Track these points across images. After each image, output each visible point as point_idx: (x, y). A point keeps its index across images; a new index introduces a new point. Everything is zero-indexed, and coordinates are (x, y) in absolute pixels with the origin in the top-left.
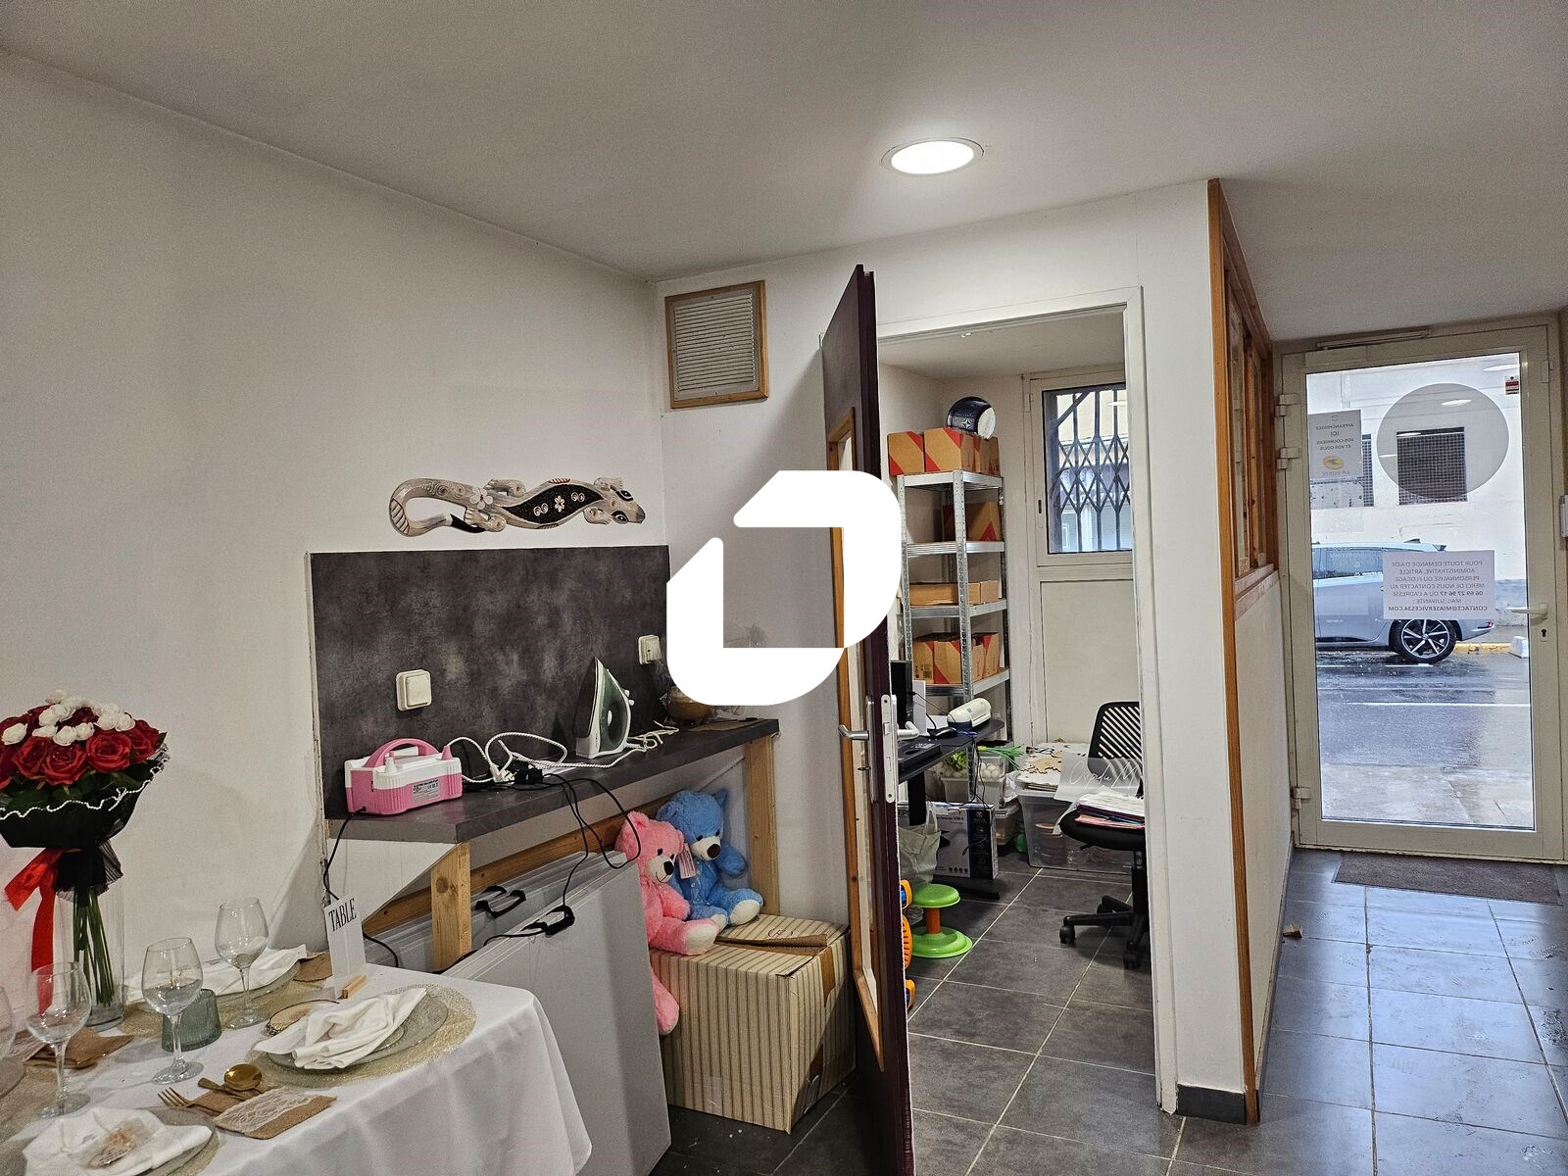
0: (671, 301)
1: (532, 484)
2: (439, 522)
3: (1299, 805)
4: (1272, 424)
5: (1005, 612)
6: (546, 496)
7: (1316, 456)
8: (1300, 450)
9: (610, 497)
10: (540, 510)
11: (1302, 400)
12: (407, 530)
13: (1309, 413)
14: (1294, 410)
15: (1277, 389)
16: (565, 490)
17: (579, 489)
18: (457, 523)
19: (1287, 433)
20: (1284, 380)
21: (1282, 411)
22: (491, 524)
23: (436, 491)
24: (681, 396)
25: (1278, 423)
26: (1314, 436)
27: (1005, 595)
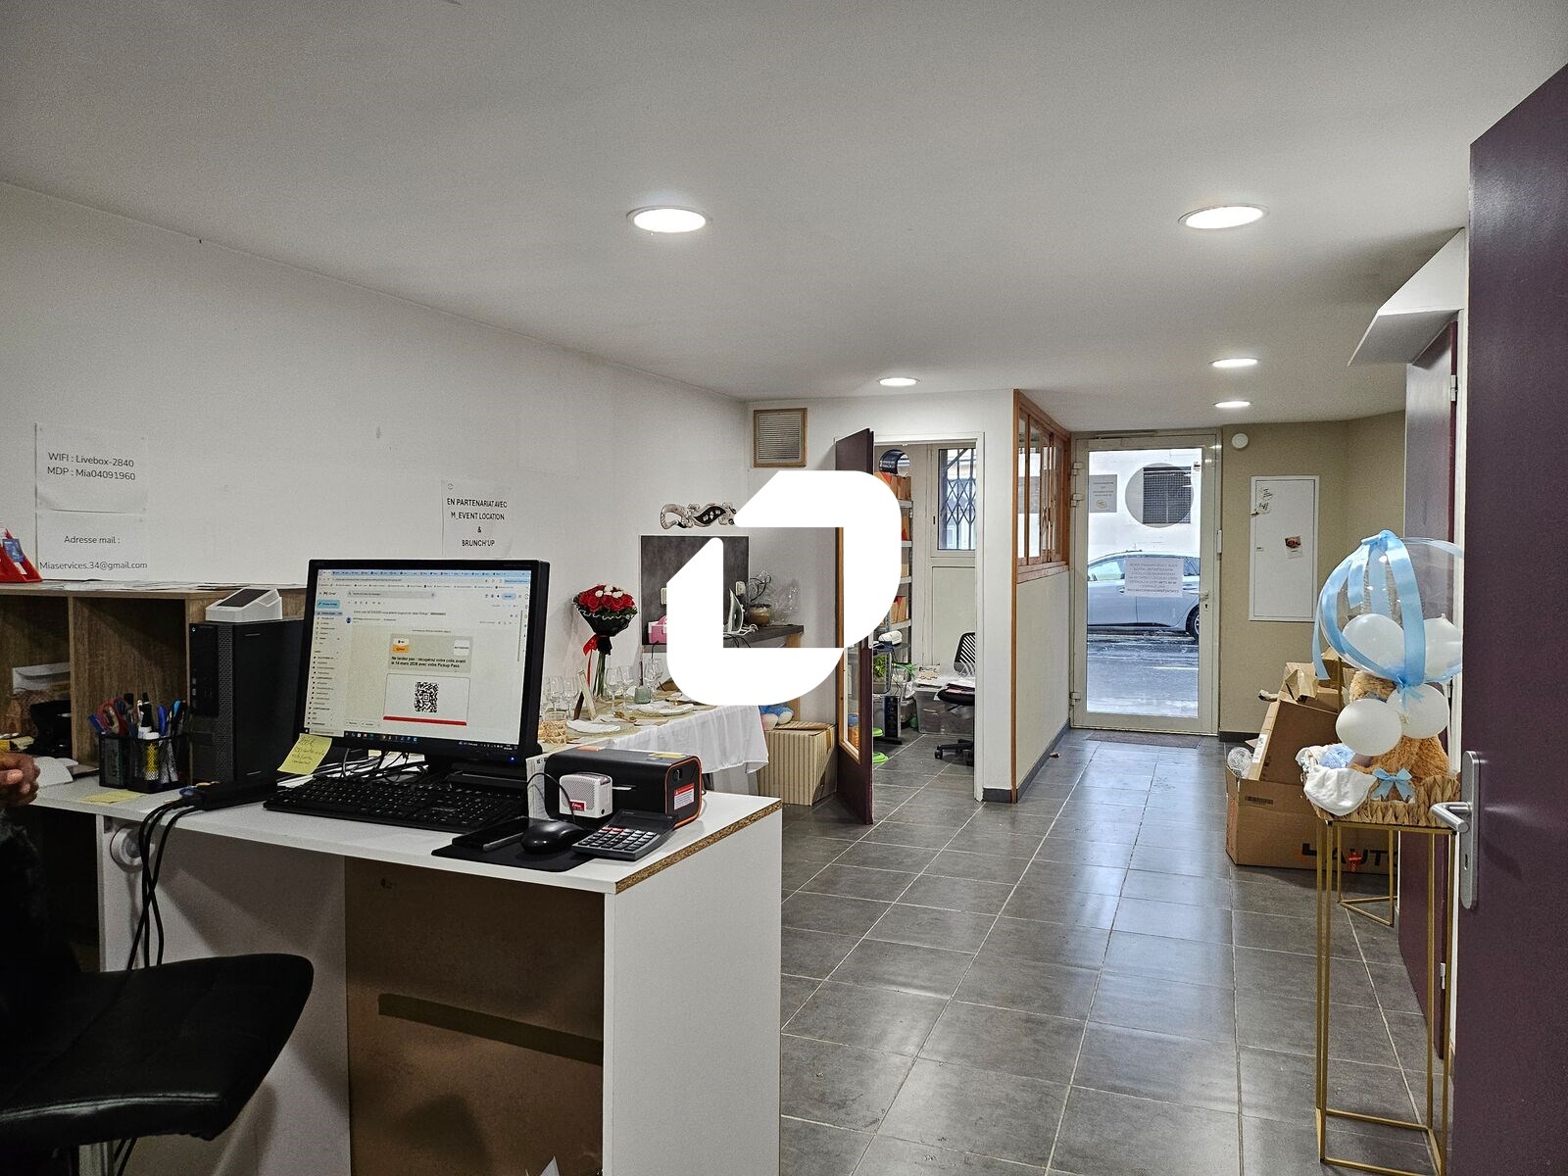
0: (756, 412)
1: (703, 507)
2: (674, 523)
3: (1074, 703)
4: (1069, 479)
5: (910, 584)
6: (707, 513)
7: (1093, 499)
8: (1084, 496)
9: (728, 511)
10: (705, 519)
11: (1086, 467)
12: (665, 527)
13: (1090, 474)
14: (1081, 472)
15: (1072, 460)
16: (713, 508)
17: (719, 508)
18: (680, 525)
19: (1077, 484)
20: (1077, 454)
21: (1075, 472)
22: (690, 524)
23: (674, 510)
24: (759, 461)
25: (1073, 481)
26: (1092, 488)
27: (910, 574)
